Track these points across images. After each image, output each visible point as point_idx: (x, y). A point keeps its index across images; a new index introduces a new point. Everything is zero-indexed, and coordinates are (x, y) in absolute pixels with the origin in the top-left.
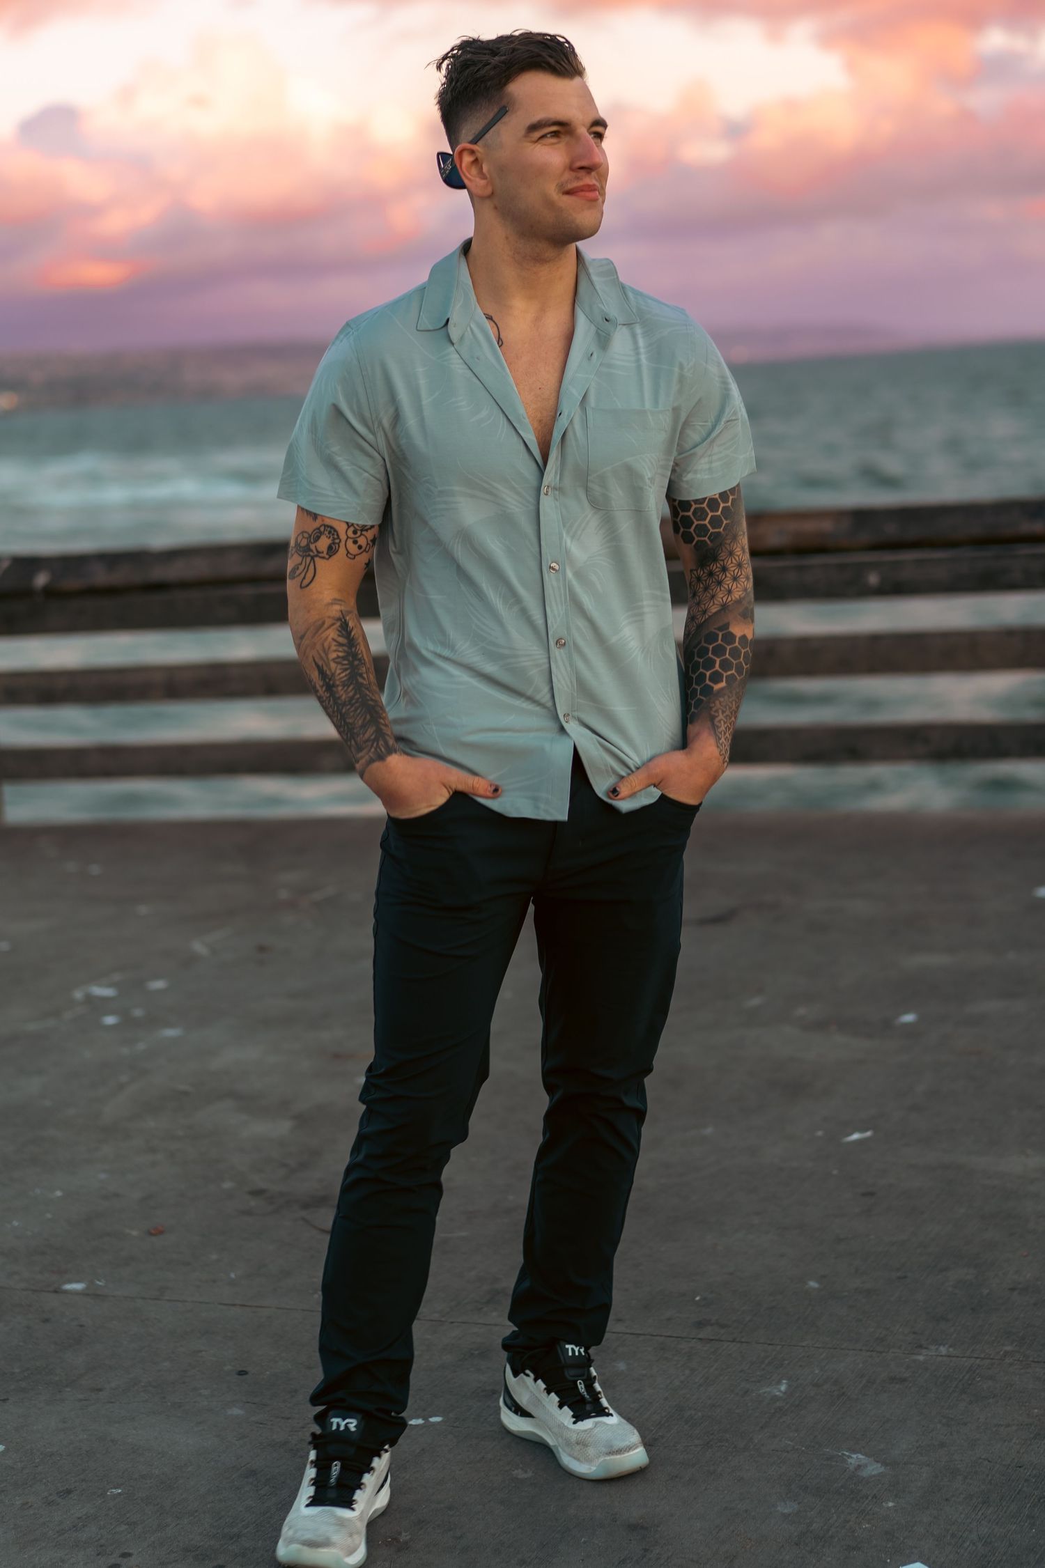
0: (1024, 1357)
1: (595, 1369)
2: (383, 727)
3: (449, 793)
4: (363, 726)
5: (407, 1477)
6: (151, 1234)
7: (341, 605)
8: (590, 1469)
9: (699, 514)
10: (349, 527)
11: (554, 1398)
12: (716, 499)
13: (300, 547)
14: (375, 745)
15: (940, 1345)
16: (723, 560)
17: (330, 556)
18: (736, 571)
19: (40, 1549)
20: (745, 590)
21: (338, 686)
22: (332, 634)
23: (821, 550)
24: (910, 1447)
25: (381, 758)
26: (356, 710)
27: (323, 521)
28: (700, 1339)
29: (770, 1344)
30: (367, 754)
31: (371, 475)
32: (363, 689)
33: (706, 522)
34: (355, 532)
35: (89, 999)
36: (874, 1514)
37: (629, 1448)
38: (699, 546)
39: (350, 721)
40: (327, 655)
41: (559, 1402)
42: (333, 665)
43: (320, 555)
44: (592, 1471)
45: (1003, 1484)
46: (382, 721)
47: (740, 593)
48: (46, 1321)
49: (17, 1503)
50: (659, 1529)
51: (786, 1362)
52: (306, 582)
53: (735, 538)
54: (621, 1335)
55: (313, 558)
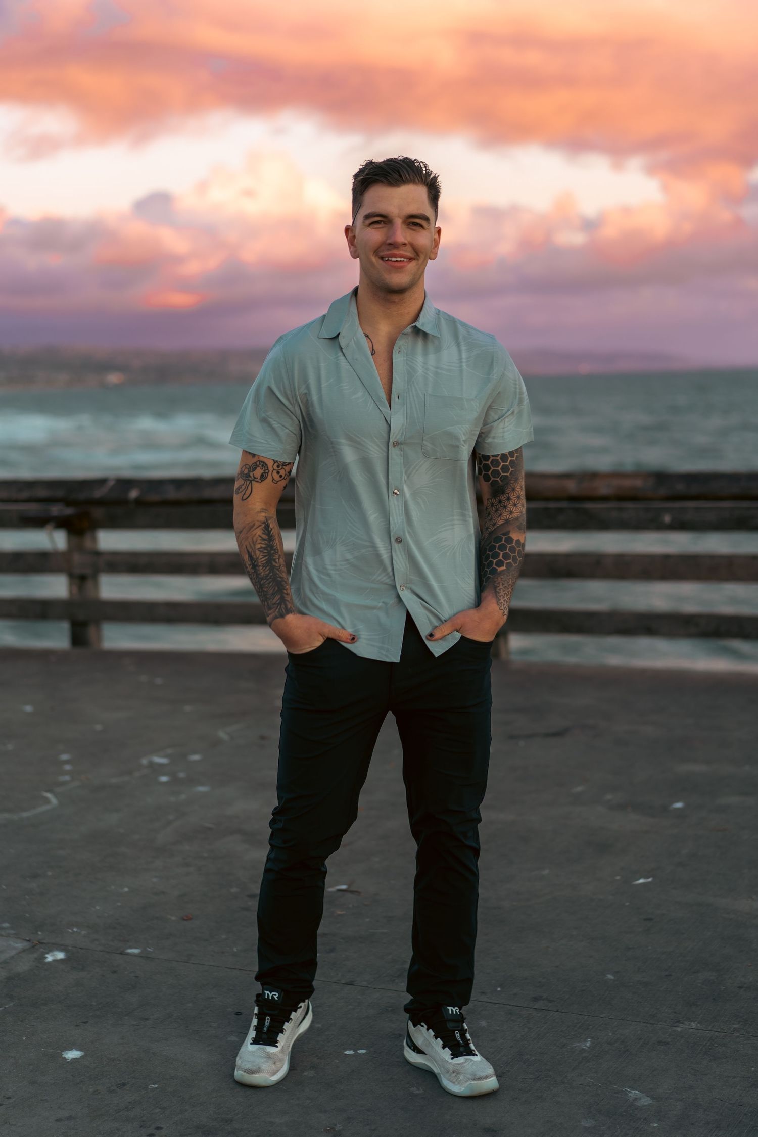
0: (747, 1032)
1: (467, 1025)
2: (286, 596)
3: (324, 639)
4: (272, 594)
5: (342, 1088)
6: (184, 920)
7: (265, 513)
8: (461, 1089)
9: (495, 463)
10: (275, 463)
11: (440, 1042)
12: (506, 455)
13: (244, 474)
14: (279, 607)
15: (692, 1021)
16: (508, 493)
17: (262, 481)
18: (516, 501)
19: (104, 1121)
20: (521, 512)
21: (260, 566)
22: (259, 532)
23: (634, 498)
24: (670, 1088)
25: (282, 616)
26: (269, 583)
27: (259, 458)
28: (536, 1009)
29: (580, 1015)
30: (274, 612)
31: (290, 430)
32: (275, 570)
33: (499, 469)
34: (278, 466)
35: (151, 765)
36: (644, 1131)
37: (487, 1077)
38: (494, 484)
39: (265, 590)
40: (254, 545)
41: (443, 1044)
42: (258, 553)
43: (256, 480)
44: (462, 1090)
45: (730, 1116)
46: (285, 591)
47: (518, 514)
48: (115, 972)
49: (91, 1090)
50: (504, 1132)
51: (591, 1027)
52: (244, 497)
53: (517, 480)
54: (484, 1003)
55: (251, 481)
